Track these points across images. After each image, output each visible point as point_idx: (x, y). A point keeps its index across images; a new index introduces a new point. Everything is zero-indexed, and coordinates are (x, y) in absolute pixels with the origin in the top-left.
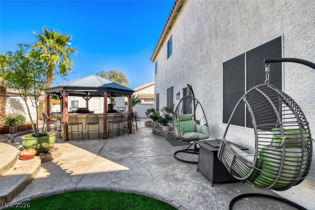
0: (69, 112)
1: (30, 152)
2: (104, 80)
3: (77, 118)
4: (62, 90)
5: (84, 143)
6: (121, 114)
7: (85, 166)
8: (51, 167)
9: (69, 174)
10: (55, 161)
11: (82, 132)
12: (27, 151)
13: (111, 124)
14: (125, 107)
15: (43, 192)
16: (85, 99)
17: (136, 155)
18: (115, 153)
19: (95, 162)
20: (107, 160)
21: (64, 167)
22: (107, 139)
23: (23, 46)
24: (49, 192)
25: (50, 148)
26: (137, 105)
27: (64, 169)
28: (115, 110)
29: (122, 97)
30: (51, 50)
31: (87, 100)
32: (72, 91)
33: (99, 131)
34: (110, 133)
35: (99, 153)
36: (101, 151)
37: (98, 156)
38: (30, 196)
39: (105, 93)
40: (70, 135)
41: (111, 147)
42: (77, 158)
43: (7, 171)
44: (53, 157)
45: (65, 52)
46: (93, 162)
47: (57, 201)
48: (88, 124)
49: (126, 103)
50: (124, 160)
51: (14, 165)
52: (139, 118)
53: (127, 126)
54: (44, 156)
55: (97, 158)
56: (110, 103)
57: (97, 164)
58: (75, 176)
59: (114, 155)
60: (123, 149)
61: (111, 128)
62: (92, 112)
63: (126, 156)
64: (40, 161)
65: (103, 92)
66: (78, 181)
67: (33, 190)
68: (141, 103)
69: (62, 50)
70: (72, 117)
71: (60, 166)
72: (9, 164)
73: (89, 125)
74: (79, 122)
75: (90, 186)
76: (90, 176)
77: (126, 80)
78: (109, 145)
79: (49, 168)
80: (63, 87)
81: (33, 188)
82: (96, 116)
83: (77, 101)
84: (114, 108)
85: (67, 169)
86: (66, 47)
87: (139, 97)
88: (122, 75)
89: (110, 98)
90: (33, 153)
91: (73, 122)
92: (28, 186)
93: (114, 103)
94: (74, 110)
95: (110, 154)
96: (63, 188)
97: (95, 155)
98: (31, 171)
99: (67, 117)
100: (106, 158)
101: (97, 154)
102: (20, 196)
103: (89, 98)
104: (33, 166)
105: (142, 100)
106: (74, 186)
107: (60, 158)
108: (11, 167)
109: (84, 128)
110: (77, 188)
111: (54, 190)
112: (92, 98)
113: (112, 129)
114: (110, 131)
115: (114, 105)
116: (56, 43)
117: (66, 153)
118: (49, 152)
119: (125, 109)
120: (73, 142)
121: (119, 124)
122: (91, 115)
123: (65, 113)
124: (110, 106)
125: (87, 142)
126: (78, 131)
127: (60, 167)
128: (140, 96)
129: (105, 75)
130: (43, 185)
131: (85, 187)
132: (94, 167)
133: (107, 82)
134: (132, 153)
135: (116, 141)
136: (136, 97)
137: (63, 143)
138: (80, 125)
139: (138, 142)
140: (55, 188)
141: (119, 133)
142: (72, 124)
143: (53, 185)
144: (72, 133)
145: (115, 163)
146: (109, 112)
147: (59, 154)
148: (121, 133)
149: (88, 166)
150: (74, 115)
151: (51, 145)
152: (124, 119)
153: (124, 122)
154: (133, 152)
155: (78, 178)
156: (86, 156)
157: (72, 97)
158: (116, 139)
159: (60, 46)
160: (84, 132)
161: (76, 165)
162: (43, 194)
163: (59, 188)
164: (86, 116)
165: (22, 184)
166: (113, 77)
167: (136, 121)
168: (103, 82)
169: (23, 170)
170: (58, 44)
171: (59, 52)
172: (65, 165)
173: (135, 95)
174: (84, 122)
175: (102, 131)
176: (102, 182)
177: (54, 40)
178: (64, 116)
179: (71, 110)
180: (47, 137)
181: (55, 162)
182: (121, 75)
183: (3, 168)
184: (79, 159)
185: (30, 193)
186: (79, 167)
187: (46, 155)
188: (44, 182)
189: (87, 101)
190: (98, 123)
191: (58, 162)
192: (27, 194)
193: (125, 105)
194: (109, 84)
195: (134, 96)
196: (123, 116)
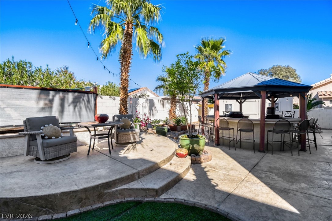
0: (220, 116)
1: (183, 152)
2: (261, 77)
3: (228, 122)
4: (214, 94)
5: (235, 152)
6: (288, 121)
7: (232, 183)
8: (199, 171)
9: (214, 186)
10: (203, 165)
11: (233, 139)
12: (181, 150)
13: (270, 133)
14: (295, 112)
15: (186, 198)
16: (238, 101)
17: (315, 191)
18: (276, 178)
19: (246, 181)
20: (263, 184)
21: (210, 175)
22: (265, 152)
23: (179, 56)
24: (190, 201)
25: (201, 150)
26: (316, 109)
27: (210, 177)
28: (278, 116)
29: (288, 98)
30: (208, 58)
31: (241, 103)
32: (223, 94)
33: (254, 141)
34: (269, 146)
35: (253, 170)
36: (256, 167)
37: (250, 174)
38: (175, 197)
39: (263, 94)
40: (221, 140)
41: (269, 165)
42: (225, 168)
43: (165, 165)
44: (202, 160)
45: (219, 56)
46: (243, 180)
47: (195, 217)
48: (241, 130)
49: (296, 107)
50: (290, 193)
51: (171, 160)
52: (320, 128)
53: (297, 139)
54: (194, 157)
55: (248, 176)
56: (271, 106)
57: (247, 185)
58: (219, 191)
59: (273, 179)
60: (289, 174)
61: (270, 138)
62: (247, 117)
63: (294, 187)
64: (190, 162)
65: (260, 93)
66: (221, 200)
67: (178, 191)
68: (323, 105)
69: (217, 55)
70: (224, 121)
71: (207, 172)
72: (166, 159)
73: (241, 132)
74: (230, 127)
75: (234, 215)
76: (237, 200)
77: (295, 74)
78: (268, 163)
79: (196, 172)
80: (214, 90)
81: (179, 189)
82: (250, 122)
83: (231, 105)
84: (277, 113)
85: (212, 179)
86: (221, 51)
87: (320, 97)
88: (289, 70)
89: (271, 99)
90: (185, 152)
91: (225, 127)
92: (177, 185)
93: (276, 106)
94: (227, 114)
95: (268, 177)
96: (203, 202)
97: (247, 172)
98: (180, 171)
99: (218, 121)
100: (262, 181)
101: (250, 170)
102: (168, 193)
103: (243, 100)
104: (183, 166)
105: (325, 102)
106: (216, 206)
107: (209, 163)
108: (169, 161)
109: (235, 134)
110: (218, 210)
111: (195, 201)
112: (247, 100)
113: (272, 140)
114: (270, 142)
115: (276, 109)
116: (212, 49)
117: (214, 159)
118: (200, 154)
119: (294, 115)
120: (224, 148)
121: (283, 135)
122: (244, 120)
123: (217, 117)
124: (271, 110)
125: (238, 152)
126: (229, 137)
127: (206, 174)
128: (320, 95)
129: (264, 74)
130: (187, 190)
131: (229, 214)
132: (244, 188)
133: (265, 78)
134: (307, 186)
135: (278, 158)
136: (313, 96)
137: (214, 147)
138: (231, 131)
139: (319, 169)
140: (197, 198)
141: (282, 148)
142: (223, 129)
143: (196, 194)
144: (223, 138)
145: (274, 193)
146: (268, 117)
147: (208, 158)
148: (286, 147)
149: (236, 184)
150: (225, 119)
151: (201, 148)
152: (291, 129)
153: (291, 133)
154: (308, 184)
155: (221, 196)
156: (235, 169)
157: (225, 100)
158: (278, 156)
159: (215, 52)
160: (235, 139)
161: (223, 177)
162: (185, 200)
163: (200, 201)
164: (238, 121)
165: (171, 181)
166: (275, 74)
167: (314, 133)
168: (259, 79)
169: (175, 168)
170: (213, 50)
171: (215, 58)
172: (211, 173)
173: (312, 94)
174: (236, 128)
175: (258, 140)
176: (252, 216)
177: (210, 48)
178: (216, 120)
179: (224, 114)
180: (198, 140)
181: (203, 167)
182: (287, 69)
183: (162, 161)
184: (227, 171)
185: (176, 194)
186: (225, 181)
187: (196, 157)
188: (189, 186)
189: (240, 105)
190: (252, 131)
191: (206, 167)
192: (173, 194)
193: (294, 109)
194: (269, 80)
195: (310, 95)
196: (290, 125)
